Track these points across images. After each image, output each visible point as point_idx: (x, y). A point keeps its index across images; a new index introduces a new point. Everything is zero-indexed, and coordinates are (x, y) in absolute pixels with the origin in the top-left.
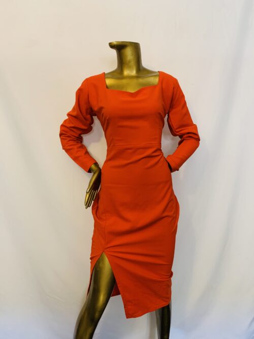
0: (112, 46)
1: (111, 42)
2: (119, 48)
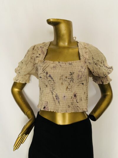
0: (49, 22)
1: (48, 19)
2: (55, 24)
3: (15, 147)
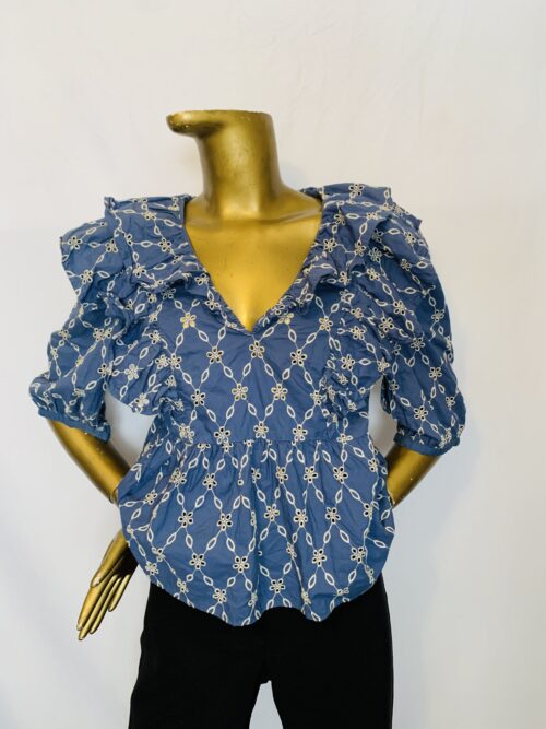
1: (172, 113)
3: (84, 625)
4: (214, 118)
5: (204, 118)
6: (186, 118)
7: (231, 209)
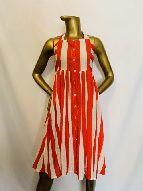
1: (62, 16)
4: (70, 17)
5: (68, 17)
6: (65, 17)
7: (71, 35)
